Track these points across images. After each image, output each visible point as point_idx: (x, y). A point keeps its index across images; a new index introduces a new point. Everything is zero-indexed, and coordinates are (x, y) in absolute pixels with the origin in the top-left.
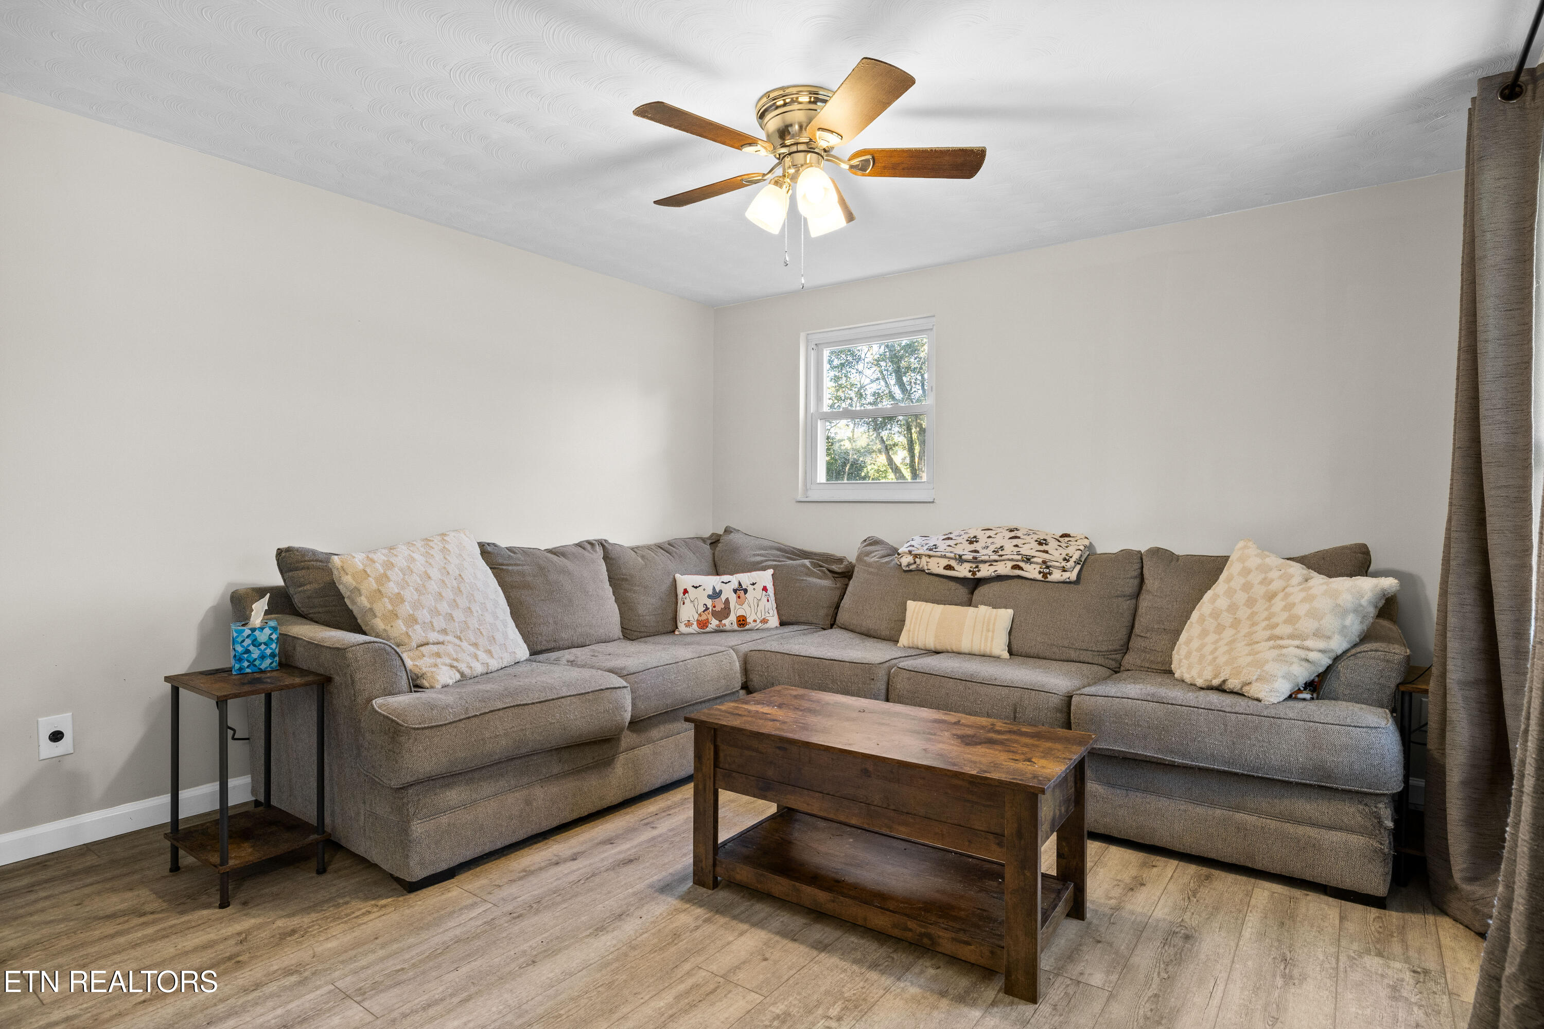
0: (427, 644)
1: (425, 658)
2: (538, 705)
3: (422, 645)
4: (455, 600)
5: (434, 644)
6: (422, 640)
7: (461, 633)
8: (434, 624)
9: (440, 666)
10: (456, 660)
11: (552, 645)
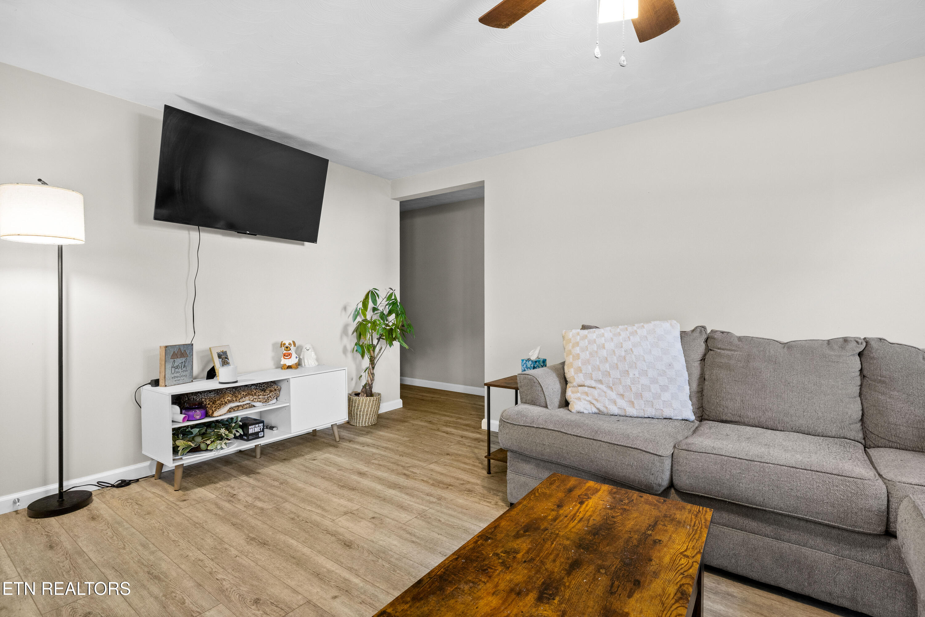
0: (584, 386)
1: (578, 393)
2: (575, 437)
3: (580, 386)
4: (617, 364)
5: (588, 387)
6: (581, 383)
7: (613, 385)
8: (593, 376)
9: (582, 400)
10: (596, 400)
11: (737, 419)
